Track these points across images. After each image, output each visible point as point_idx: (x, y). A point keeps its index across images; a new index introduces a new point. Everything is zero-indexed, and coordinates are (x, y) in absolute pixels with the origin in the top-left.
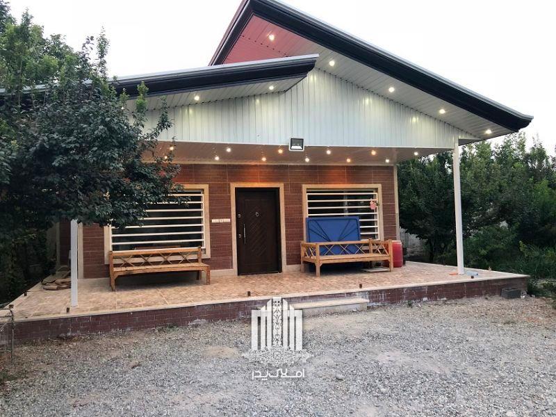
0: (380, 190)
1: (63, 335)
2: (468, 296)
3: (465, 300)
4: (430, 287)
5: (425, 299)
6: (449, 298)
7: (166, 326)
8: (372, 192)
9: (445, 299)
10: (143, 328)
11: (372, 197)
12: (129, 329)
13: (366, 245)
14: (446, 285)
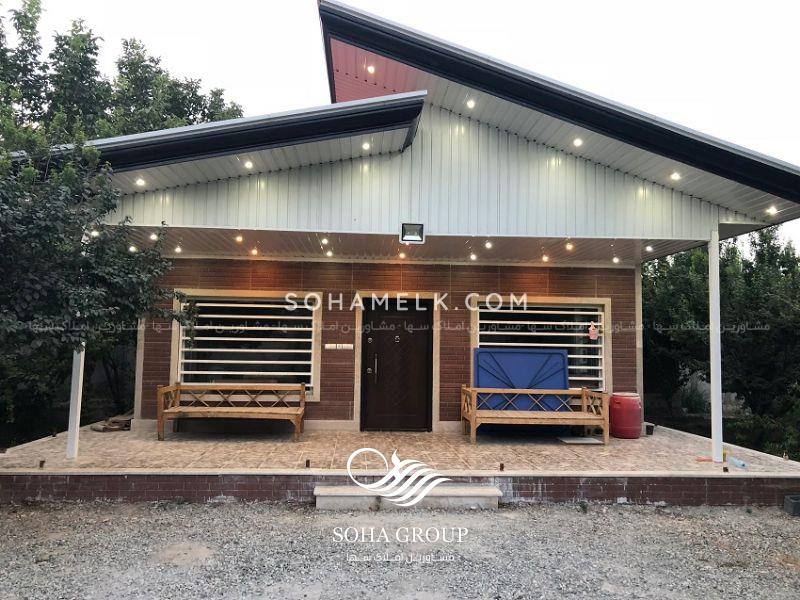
0: (608, 308)
1: (30, 498)
2: (712, 504)
3: (703, 509)
4: (632, 480)
5: (622, 500)
6: (671, 503)
7: (174, 500)
8: (596, 310)
9: (663, 503)
10: (140, 500)
11: (595, 318)
12: (120, 500)
13: (578, 397)
14: (666, 480)
